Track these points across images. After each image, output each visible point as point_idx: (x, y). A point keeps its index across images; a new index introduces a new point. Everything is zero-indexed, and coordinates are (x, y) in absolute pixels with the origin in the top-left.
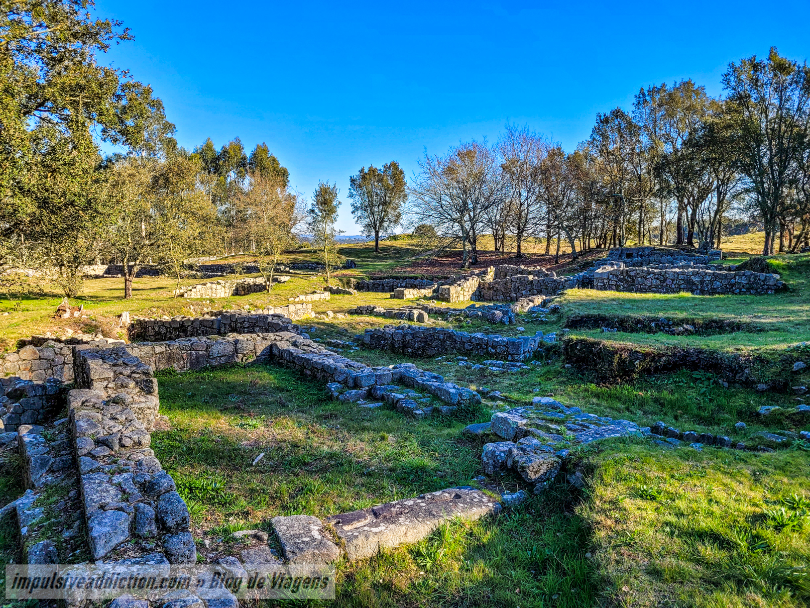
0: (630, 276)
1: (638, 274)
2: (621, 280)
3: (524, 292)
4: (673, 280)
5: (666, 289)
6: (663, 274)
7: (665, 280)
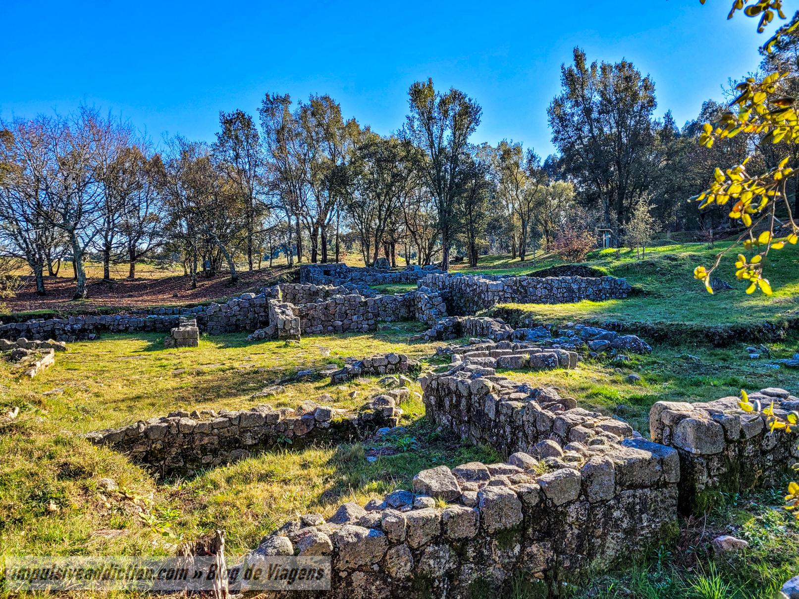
0: (522, 286)
1: (530, 284)
2: (515, 292)
3: (355, 317)
4: (558, 289)
5: (554, 299)
6: (550, 282)
7: (552, 289)
